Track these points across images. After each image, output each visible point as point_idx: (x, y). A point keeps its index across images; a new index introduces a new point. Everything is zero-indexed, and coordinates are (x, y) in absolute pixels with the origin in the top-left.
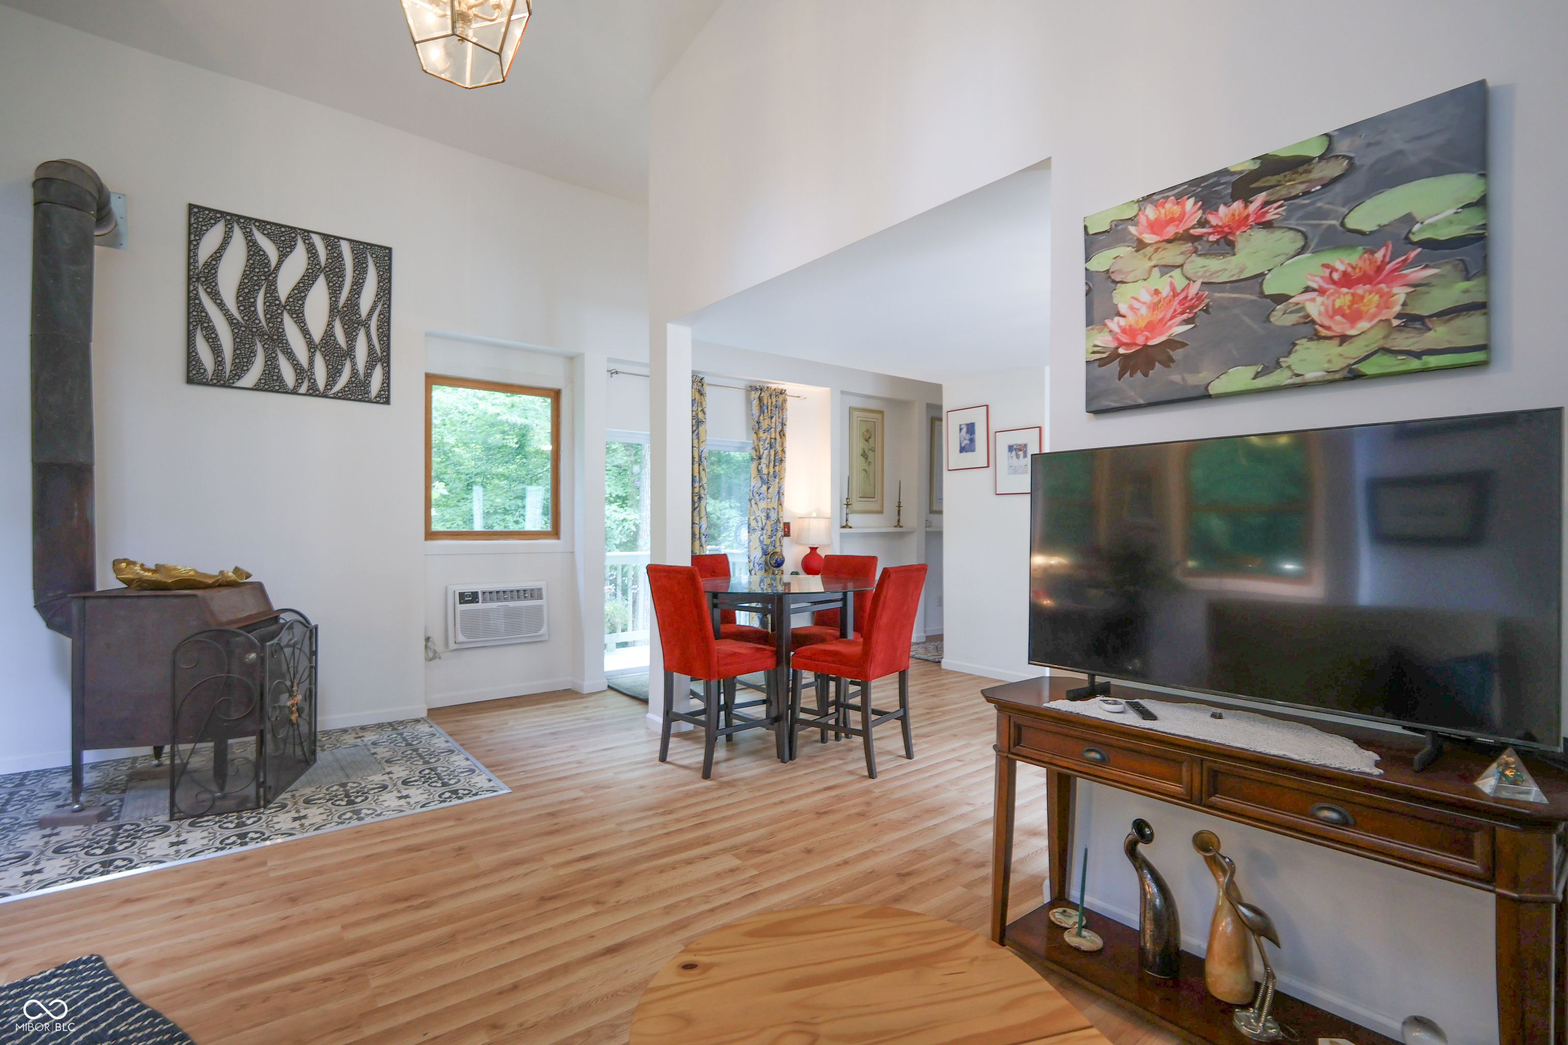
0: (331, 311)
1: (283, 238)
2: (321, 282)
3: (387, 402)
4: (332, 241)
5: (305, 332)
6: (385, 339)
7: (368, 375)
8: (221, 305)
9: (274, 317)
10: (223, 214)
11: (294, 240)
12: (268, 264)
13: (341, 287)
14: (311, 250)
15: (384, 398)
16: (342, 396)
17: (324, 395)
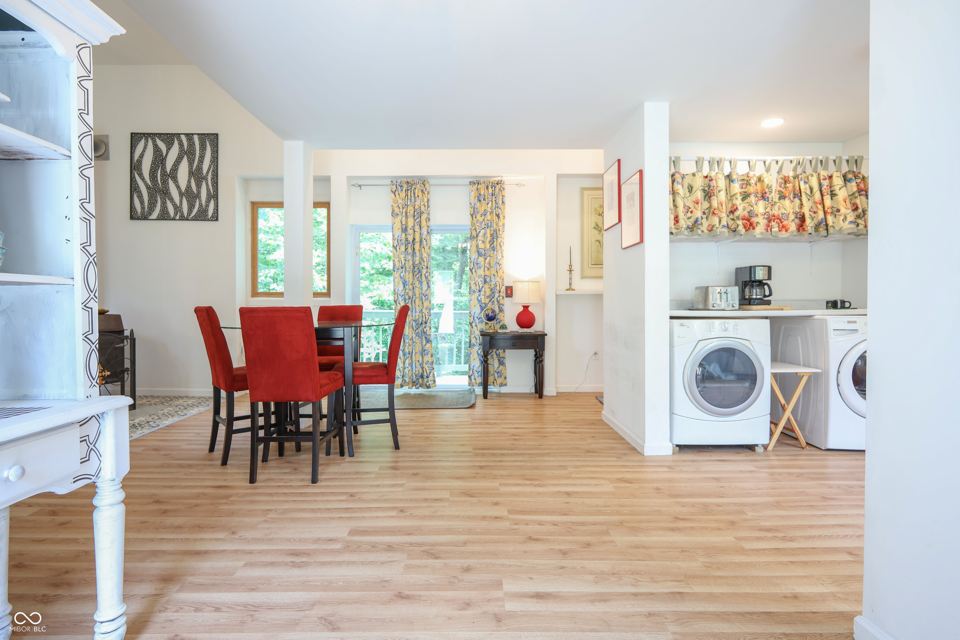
0: (189, 174)
1: (168, 140)
2: (185, 158)
3: (217, 220)
4: (189, 136)
5: (178, 187)
6: (215, 185)
7: (207, 206)
8: (143, 179)
9: (165, 182)
10: (144, 134)
11: (173, 140)
12: (162, 155)
13: (194, 160)
14: (181, 144)
15: (215, 218)
16: (196, 219)
17: (188, 220)
